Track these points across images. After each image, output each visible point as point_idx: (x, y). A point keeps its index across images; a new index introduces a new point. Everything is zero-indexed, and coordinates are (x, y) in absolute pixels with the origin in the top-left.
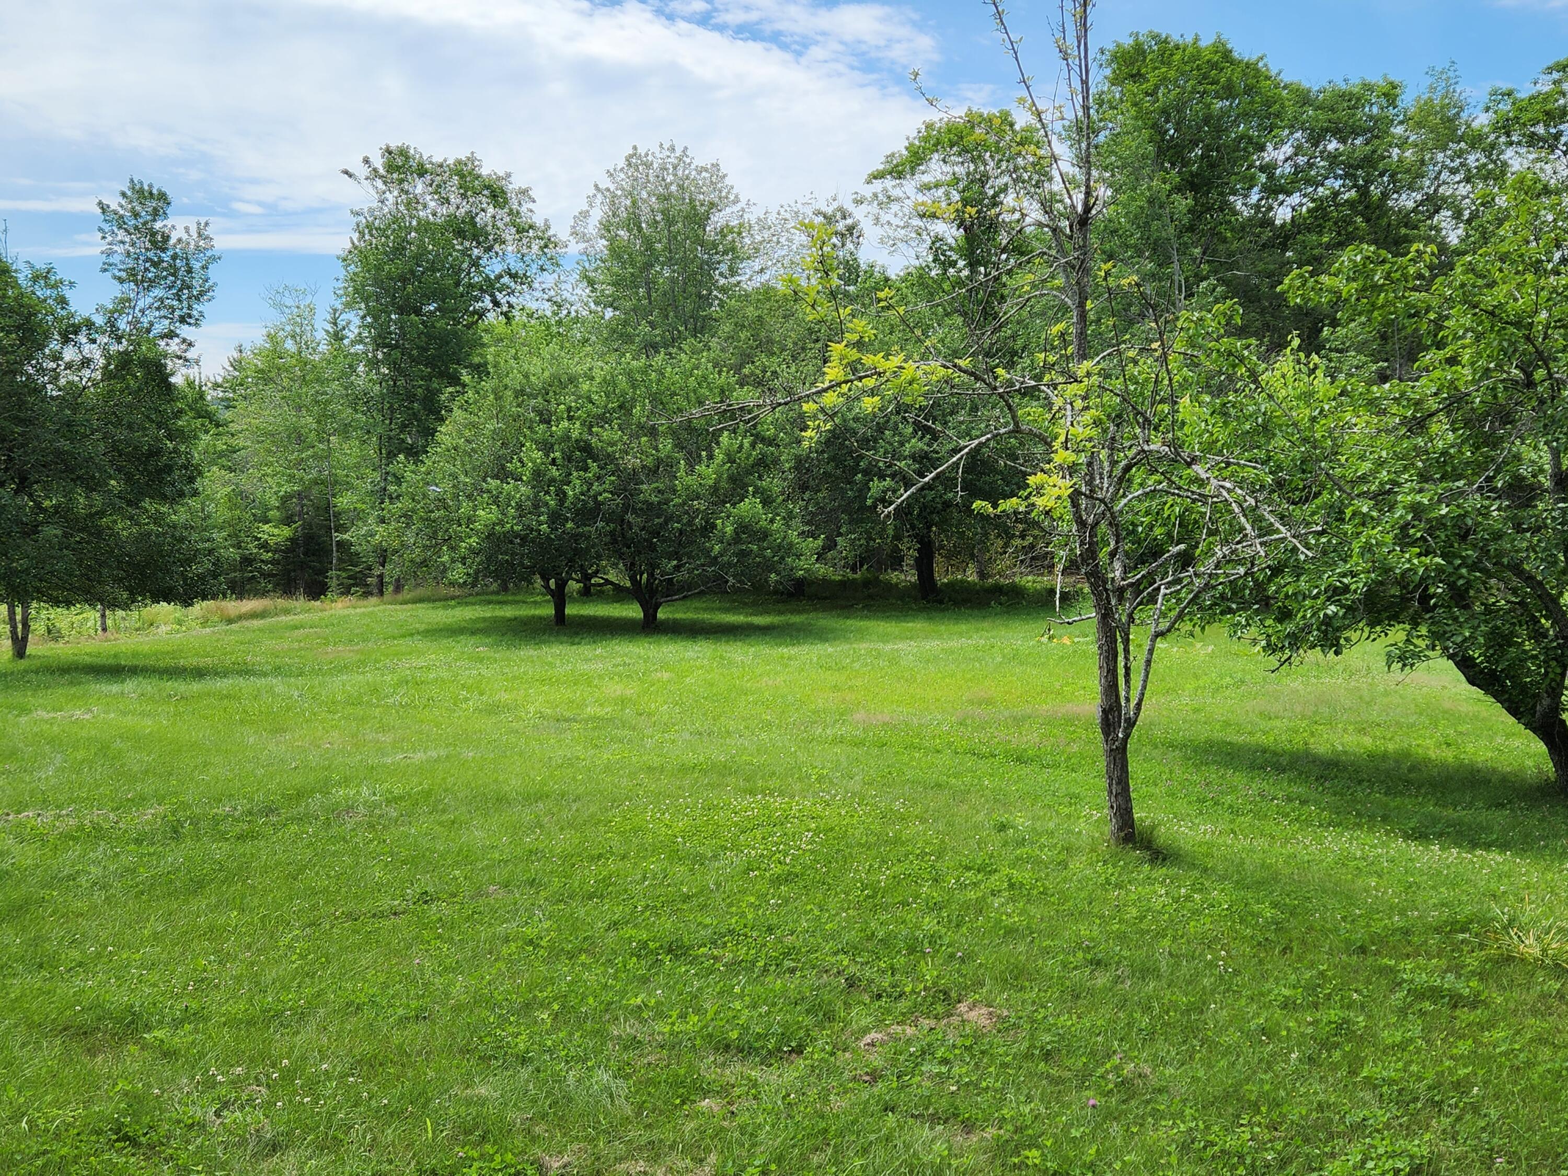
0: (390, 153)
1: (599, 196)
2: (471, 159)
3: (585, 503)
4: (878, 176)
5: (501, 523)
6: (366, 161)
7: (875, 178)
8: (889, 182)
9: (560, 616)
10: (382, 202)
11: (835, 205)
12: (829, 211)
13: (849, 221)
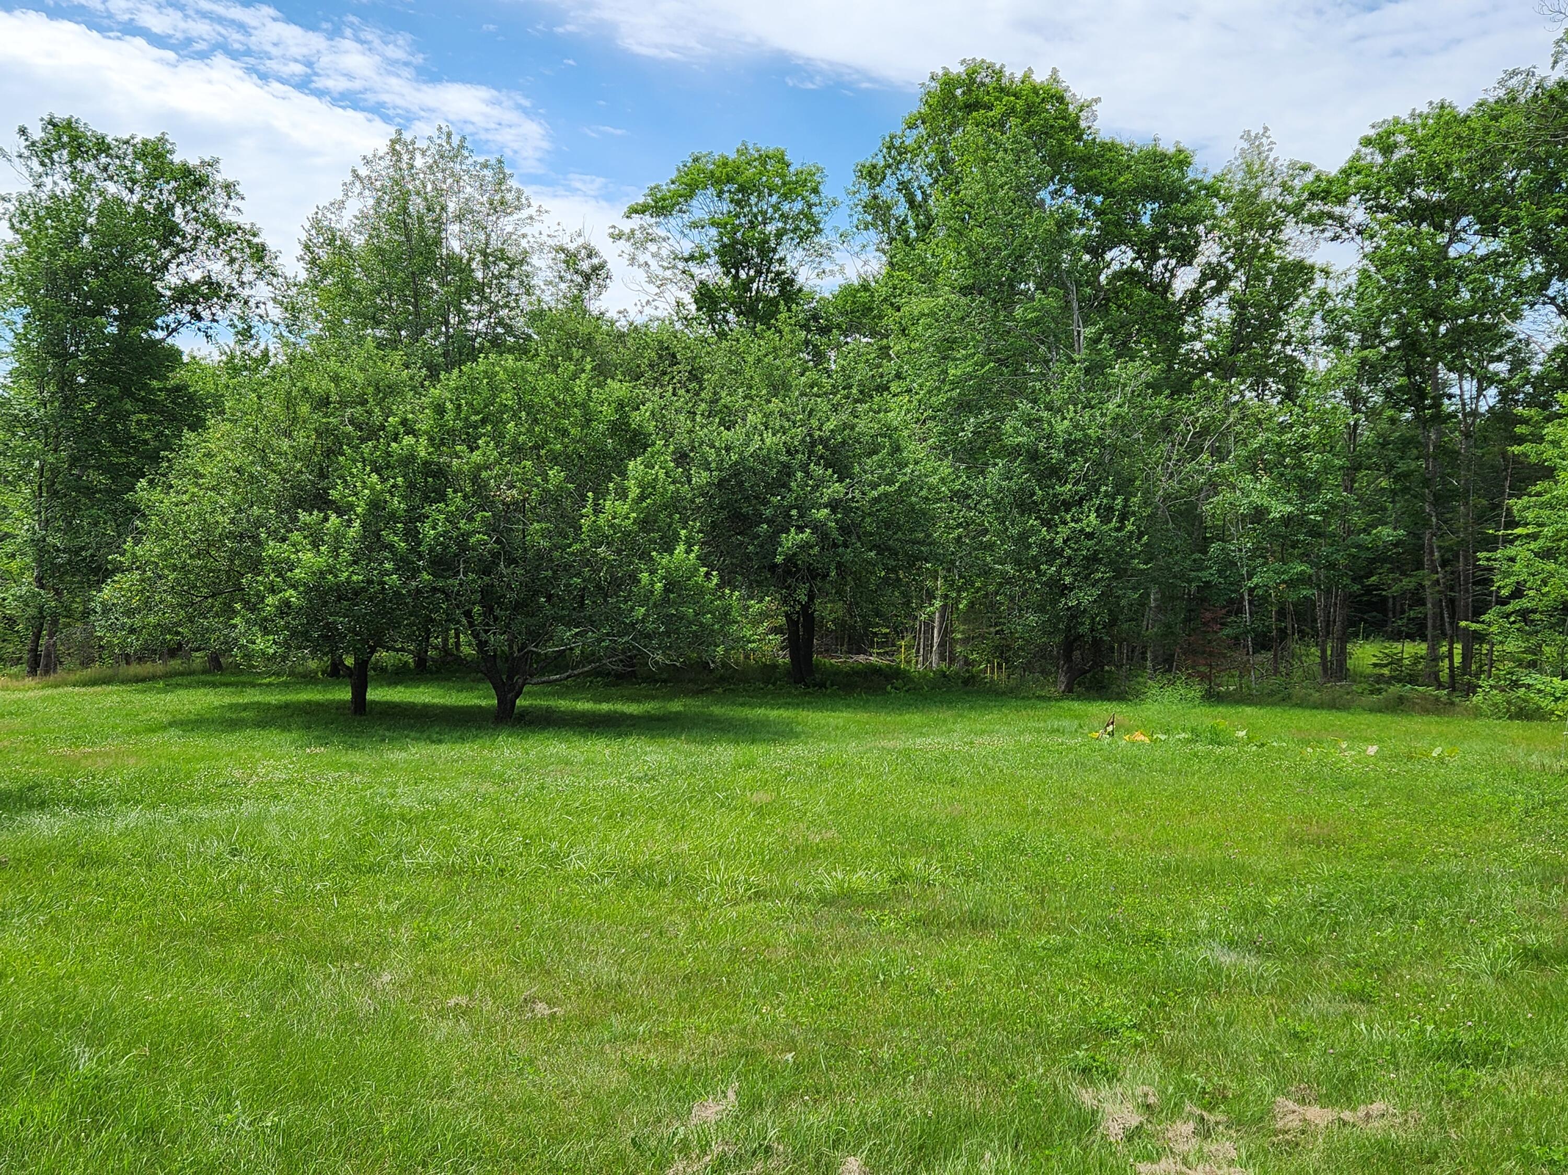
0: (55, 125)
1: (358, 184)
2: (162, 140)
3: (446, 547)
4: (640, 210)
5: (331, 570)
6: (23, 131)
7: (636, 212)
8: (648, 219)
9: (359, 704)
10: (38, 186)
11: (580, 241)
12: (572, 247)
13: (595, 261)
